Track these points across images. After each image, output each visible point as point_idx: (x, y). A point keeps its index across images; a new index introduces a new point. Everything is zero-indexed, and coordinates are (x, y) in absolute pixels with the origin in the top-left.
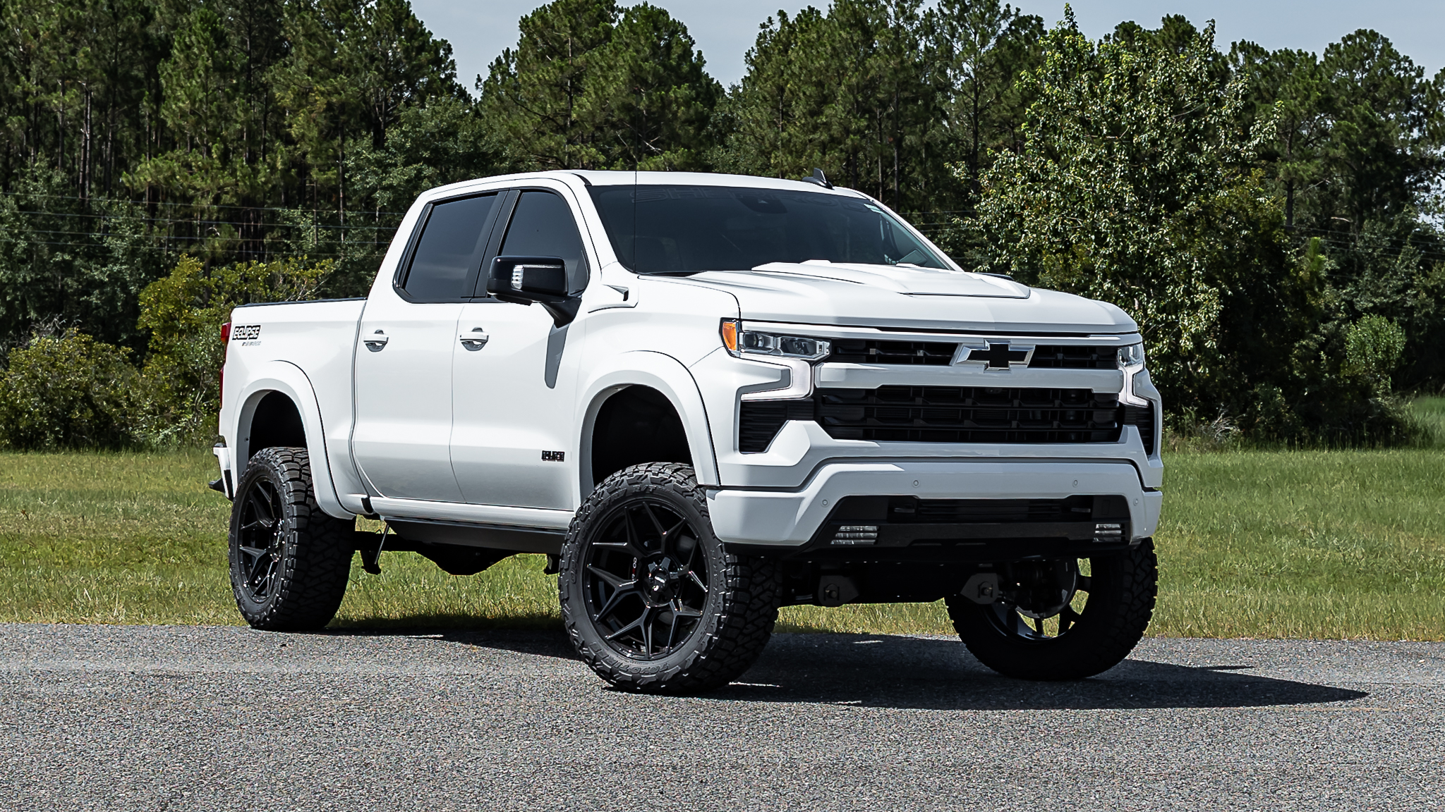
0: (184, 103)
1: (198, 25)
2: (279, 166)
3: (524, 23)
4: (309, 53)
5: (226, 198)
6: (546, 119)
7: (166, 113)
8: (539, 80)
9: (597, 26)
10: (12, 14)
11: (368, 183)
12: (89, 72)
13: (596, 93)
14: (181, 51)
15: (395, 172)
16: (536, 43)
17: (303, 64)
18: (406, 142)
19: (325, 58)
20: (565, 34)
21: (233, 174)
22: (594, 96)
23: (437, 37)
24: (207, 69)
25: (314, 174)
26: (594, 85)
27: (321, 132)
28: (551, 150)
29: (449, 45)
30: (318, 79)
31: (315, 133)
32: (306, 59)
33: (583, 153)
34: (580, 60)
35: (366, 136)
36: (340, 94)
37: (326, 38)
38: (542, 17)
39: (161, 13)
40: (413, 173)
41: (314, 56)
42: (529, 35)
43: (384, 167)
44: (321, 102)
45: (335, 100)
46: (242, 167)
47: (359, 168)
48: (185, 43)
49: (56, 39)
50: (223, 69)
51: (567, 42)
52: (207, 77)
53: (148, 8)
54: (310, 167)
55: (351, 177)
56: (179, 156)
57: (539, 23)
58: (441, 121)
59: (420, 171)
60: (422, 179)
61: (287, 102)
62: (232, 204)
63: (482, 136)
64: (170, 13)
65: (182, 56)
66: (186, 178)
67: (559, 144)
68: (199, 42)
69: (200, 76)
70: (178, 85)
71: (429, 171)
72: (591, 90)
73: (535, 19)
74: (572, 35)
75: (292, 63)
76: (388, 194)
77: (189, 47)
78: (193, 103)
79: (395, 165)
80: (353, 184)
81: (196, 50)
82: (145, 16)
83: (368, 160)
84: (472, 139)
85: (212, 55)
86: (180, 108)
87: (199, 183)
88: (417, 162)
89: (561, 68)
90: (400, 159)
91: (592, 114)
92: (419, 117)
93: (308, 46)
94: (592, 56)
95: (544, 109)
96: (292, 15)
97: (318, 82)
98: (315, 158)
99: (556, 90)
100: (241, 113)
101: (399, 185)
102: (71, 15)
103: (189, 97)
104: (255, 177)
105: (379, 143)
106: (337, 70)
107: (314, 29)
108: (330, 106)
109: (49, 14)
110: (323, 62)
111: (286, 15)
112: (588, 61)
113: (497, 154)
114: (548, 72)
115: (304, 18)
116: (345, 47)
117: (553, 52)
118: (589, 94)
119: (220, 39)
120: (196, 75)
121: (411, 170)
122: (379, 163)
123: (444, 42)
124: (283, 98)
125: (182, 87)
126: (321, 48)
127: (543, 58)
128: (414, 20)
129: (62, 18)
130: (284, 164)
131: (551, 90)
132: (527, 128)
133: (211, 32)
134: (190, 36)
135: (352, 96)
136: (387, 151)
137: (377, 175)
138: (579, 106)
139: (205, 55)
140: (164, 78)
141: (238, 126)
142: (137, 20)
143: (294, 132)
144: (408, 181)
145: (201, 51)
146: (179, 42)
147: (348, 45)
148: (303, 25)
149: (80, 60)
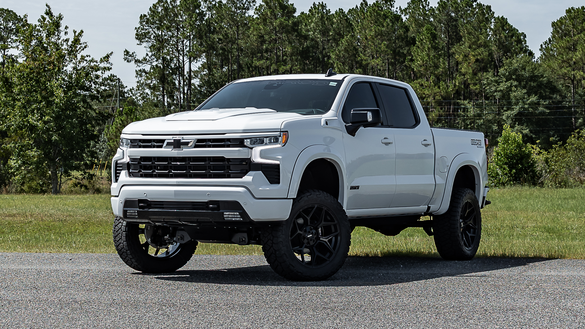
0: (420, 62)
1: (425, 31)
2: (457, 84)
3: (553, 24)
4: (469, 40)
5: (437, 97)
6: (563, 61)
7: (414, 66)
8: (560, 46)
9: (583, 24)
10: (357, 30)
11: (492, 90)
12: (386, 51)
13: (582, 51)
14: (419, 42)
15: (502, 84)
16: (558, 32)
17: (467, 44)
18: (507, 73)
19: (475, 41)
20: (571, 27)
21: (439, 87)
22: (581, 52)
23: (520, 32)
24: (429, 48)
25: (472, 87)
26: (581, 47)
27: (473, 71)
28: (566, 74)
29: (525, 35)
30: (472, 50)
31: (471, 71)
32: (468, 42)
33: (578, 74)
34: (576, 38)
35: (491, 71)
36: (481, 55)
37: (475, 34)
38: (560, 22)
39: (413, 28)
40: (509, 85)
41: (471, 41)
42: (555, 28)
43: (498, 83)
44: (473, 59)
45: (479, 58)
46: (442, 85)
47: (489, 84)
48: (421, 39)
49: (373, 39)
50: (435, 48)
51: (571, 31)
52: (429, 51)
53: (407, 26)
54: (469, 84)
55: (485, 87)
56: (419, 82)
57: (559, 24)
58: (520, 64)
59: (512, 84)
60: (512, 87)
61: (460, 59)
62: (440, 100)
63: (536, 69)
64: (416, 27)
65: (419, 44)
66: (422, 90)
67: (568, 71)
68: (426, 38)
69: (426, 51)
70: (418, 55)
71: (515, 83)
72: (580, 49)
73: (558, 22)
74: (573, 28)
75: (463, 44)
76: (499, 94)
77: (422, 40)
78: (423, 61)
79: (502, 82)
80: (486, 90)
81: (425, 41)
82: (406, 29)
83: (492, 81)
84: (531, 70)
85: (430, 43)
86: (418, 64)
87: (426, 92)
88: (510, 80)
89: (568, 41)
90: (505, 79)
91: (581, 58)
92: (511, 63)
93: (468, 37)
94: (581, 36)
95: (563, 58)
96: (462, 26)
97: (473, 51)
98: (471, 80)
99: (567, 50)
100: (443, 64)
101: (504, 90)
102: (379, 29)
103: (421, 59)
104: (448, 89)
105: (496, 74)
106: (479, 47)
107: (470, 31)
108: (477, 60)
109: (371, 30)
110: (474, 43)
111: (460, 26)
112: (579, 38)
113: (542, 76)
114: (563, 43)
115: (467, 26)
116: (482, 37)
117: (566, 35)
118: (580, 51)
119: (434, 37)
120: (424, 51)
121: (508, 84)
122: (496, 81)
123: (523, 33)
124: (458, 58)
125: (419, 55)
126: (473, 38)
127: (562, 38)
128: (509, 25)
129: (376, 31)
130: (459, 83)
131: (564, 50)
132: (555, 66)
133: (430, 34)
134: (422, 36)
135: (486, 56)
136: (500, 77)
137: (495, 86)
138: (576, 56)
139: (428, 43)
140: (413, 52)
141: (441, 70)
142: (402, 31)
143: (463, 70)
144: (507, 88)
145: (426, 41)
146: (418, 38)
147: (483, 36)
148: (466, 29)
149: (383, 47)
